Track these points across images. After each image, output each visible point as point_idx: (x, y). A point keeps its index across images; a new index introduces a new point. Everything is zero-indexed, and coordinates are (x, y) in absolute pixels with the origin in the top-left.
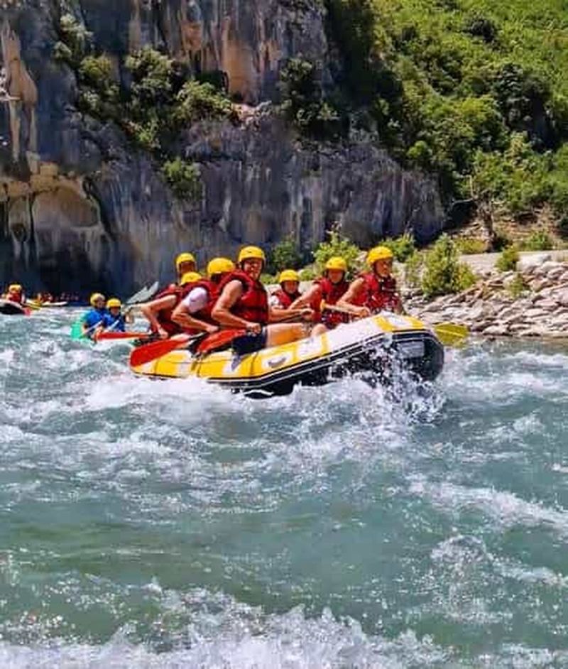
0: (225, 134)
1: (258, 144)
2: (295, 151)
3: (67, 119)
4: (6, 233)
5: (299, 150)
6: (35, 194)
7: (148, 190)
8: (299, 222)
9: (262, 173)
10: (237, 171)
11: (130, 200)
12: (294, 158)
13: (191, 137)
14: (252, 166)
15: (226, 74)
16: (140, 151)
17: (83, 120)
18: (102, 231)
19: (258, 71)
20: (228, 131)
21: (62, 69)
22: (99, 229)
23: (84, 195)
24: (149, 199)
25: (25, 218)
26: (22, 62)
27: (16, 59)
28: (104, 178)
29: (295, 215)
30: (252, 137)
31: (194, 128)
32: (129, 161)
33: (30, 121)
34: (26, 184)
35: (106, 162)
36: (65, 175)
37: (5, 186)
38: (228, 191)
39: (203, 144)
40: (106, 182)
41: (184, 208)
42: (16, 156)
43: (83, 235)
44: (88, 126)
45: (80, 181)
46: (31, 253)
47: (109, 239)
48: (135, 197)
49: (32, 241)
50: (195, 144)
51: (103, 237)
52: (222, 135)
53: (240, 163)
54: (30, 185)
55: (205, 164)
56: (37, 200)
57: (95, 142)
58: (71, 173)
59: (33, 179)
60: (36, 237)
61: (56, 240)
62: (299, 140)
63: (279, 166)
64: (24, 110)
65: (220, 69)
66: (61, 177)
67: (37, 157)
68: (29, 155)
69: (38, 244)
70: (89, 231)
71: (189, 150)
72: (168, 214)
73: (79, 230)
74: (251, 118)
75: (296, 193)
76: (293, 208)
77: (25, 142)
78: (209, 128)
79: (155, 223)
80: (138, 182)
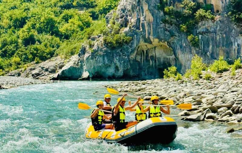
0: (210, 25)
1: (220, 27)
2: (234, 28)
3: (160, 26)
4: (148, 59)
5: (235, 28)
6: (155, 47)
7: (184, 45)
8: (236, 52)
9: (222, 36)
10: (213, 36)
11: (180, 48)
12: (234, 31)
13: (199, 27)
14: (218, 34)
15: (213, 5)
16: (182, 33)
17: (165, 25)
18: (174, 57)
19: (223, 3)
20: (211, 24)
21: (159, 12)
22: (173, 56)
23: (168, 47)
24: (185, 47)
25: (154, 53)
26: (149, 11)
27: (147, 10)
28: (172, 42)
29: (235, 49)
30: (218, 25)
31: (200, 24)
32: (179, 36)
33: (150, 27)
34: (152, 45)
35: (172, 37)
36: (161, 41)
37: (146, 46)
38: (211, 43)
39: (203, 29)
40: (173, 43)
41: (196, 49)
42: (147, 37)
43: (170, 59)
44: (167, 27)
45: (166, 43)
46: (155, 64)
47: (176, 59)
48: (181, 47)
49: (156, 61)
50: (200, 29)
51: (175, 59)
52: (209, 25)
53: (214, 34)
54: (153, 45)
55: (203, 35)
56: (156, 48)
57: (169, 31)
58: (163, 41)
59: (153, 43)
60: (156, 59)
61: (162, 60)
62: (236, 24)
63: (228, 34)
64: (149, 24)
65: (211, 3)
66: (160, 42)
67: (152, 37)
68: (150, 37)
69: (157, 62)
70: (171, 57)
71: (198, 31)
72: (191, 51)
73: (168, 57)
74: (218, 19)
75: (235, 42)
76: (234, 47)
77: (149, 34)
78: (205, 23)
79: (187, 55)
80: (182, 42)
